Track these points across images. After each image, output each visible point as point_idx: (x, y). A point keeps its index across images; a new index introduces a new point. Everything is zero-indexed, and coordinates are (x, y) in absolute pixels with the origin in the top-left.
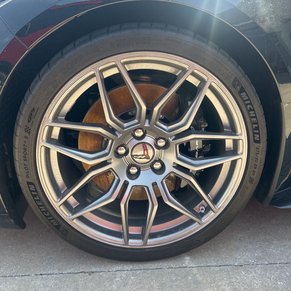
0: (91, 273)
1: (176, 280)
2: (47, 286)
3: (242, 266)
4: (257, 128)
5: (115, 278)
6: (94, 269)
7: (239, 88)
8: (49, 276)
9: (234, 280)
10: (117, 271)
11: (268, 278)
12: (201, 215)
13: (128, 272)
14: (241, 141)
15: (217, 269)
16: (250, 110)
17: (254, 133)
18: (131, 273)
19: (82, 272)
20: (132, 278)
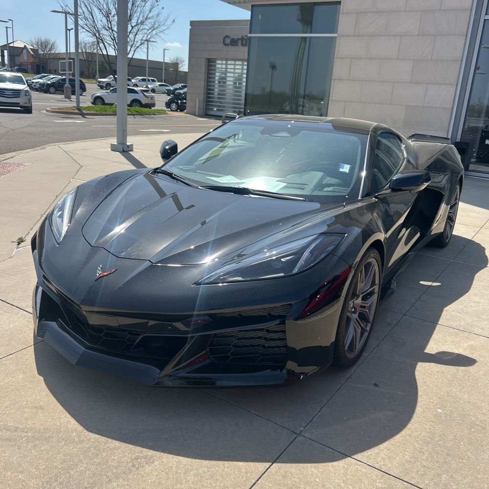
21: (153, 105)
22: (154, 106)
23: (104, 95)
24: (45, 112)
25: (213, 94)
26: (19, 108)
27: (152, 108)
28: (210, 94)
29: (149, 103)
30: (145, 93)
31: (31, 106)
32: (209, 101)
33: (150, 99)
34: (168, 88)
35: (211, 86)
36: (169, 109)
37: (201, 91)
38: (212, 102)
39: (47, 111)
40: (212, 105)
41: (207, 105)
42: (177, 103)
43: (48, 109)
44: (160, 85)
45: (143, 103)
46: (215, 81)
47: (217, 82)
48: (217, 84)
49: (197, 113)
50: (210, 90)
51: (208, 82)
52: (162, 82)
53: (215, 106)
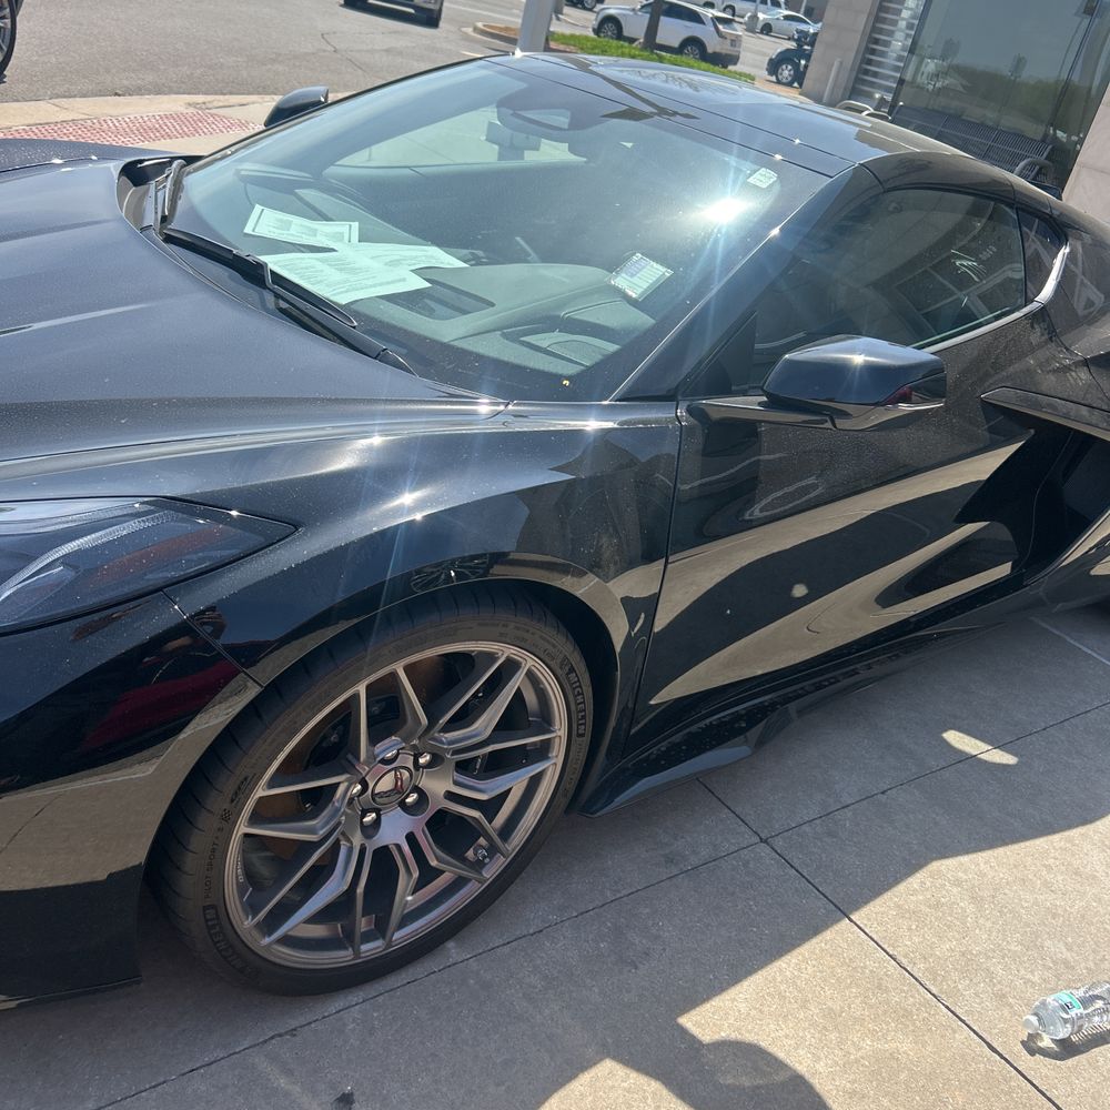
0: (293, 1032)
1: (452, 992)
2: (226, 1086)
3: (541, 931)
4: (584, 717)
5: (345, 1025)
6: (294, 1023)
7: (567, 668)
8: (214, 1066)
9: (539, 962)
10: (340, 1011)
11: (585, 941)
12: (478, 865)
13: (364, 1006)
14: (557, 740)
15: (506, 949)
16: (579, 694)
17: (579, 725)
18: (367, 1005)
19: (272, 1038)
20: (375, 1015)
21: (734, 60)
22: (735, 64)
23: (624, 15)
24: (470, 30)
25: (883, 54)
26: (412, 11)
27: (731, 68)
28: (873, 52)
29: (724, 52)
30: (720, 27)
31: (440, 10)
32: (866, 72)
33: (728, 42)
34: (803, 27)
35: (881, 31)
36: (774, 79)
37: (854, 41)
38: (875, 74)
39: (476, 29)
40: (872, 84)
41: (858, 80)
42: (796, 66)
43: (480, 25)
44: (787, 18)
45: (710, 50)
46: (897, 21)
47: (902, 24)
48: (901, 31)
49: (825, 99)
50: (876, 41)
51: (878, 19)
52: (798, 12)
53: (880, 87)
